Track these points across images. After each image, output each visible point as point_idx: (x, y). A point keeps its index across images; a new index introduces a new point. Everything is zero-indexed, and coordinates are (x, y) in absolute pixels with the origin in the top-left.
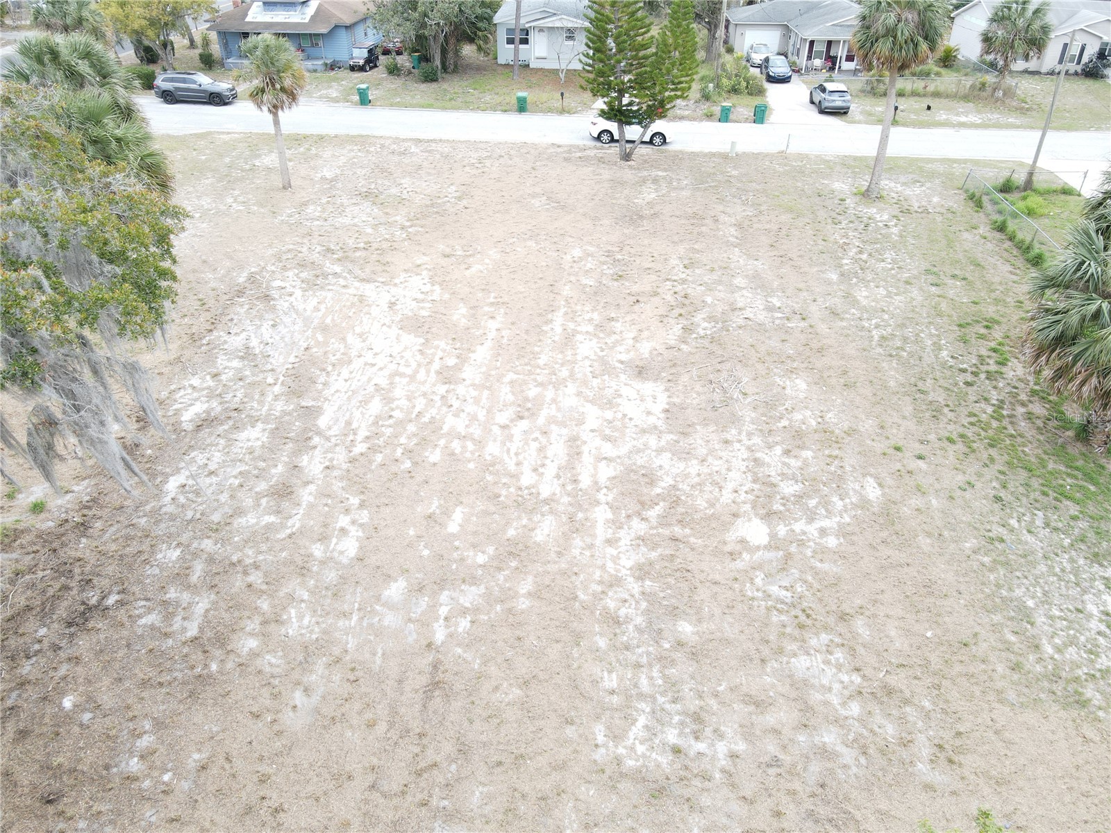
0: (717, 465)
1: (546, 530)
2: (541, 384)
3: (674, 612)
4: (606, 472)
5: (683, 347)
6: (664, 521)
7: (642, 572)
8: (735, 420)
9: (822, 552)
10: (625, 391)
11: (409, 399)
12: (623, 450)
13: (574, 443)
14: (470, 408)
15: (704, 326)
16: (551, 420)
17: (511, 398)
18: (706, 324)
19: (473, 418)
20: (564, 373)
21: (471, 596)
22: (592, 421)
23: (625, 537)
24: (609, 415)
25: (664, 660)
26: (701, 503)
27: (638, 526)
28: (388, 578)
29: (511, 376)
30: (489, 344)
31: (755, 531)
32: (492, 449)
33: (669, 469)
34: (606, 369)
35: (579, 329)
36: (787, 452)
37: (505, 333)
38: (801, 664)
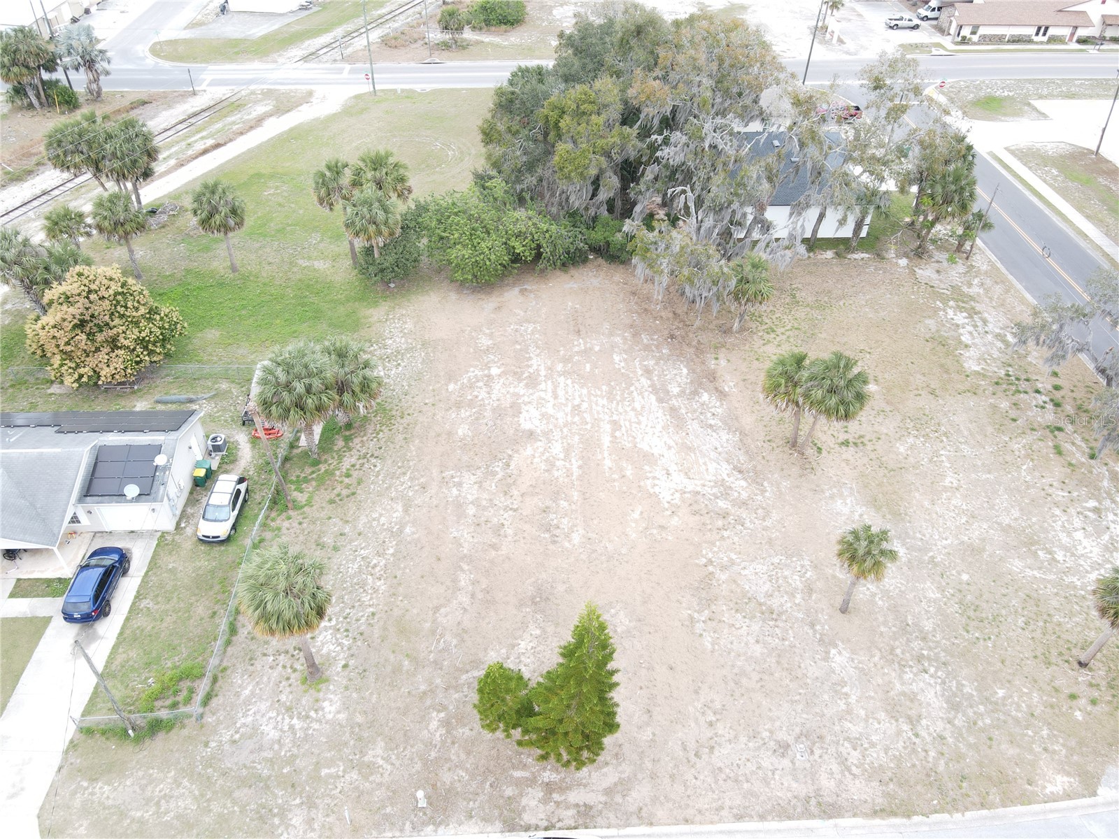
0: (503, 391)
1: (560, 367)
2: (574, 423)
3: (521, 350)
4: (543, 386)
5: (510, 453)
6: (523, 373)
7: (530, 358)
8: (494, 410)
9: (476, 366)
10: (537, 423)
11: (626, 411)
12: (537, 394)
13: (556, 397)
14: (599, 408)
15: (498, 467)
16: (566, 405)
17: (585, 415)
18: (497, 469)
19: (597, 404)
20: (565, 430)
21: (576, 349)
22: (550, 405)
23: (535, 367)
24: (544, 410)
25: (524, 341)
26: (511, 378)
27: (531, 370)
28: (600, 351)
29: (588, 427)
30: (605, 447)
31: (495, 371)
32: (585, 391)
33: (521, 389)
34: (546, 434)
35: (563, 463)
36: (477, 397)
37: (600, 457)
38: (490, 342)
